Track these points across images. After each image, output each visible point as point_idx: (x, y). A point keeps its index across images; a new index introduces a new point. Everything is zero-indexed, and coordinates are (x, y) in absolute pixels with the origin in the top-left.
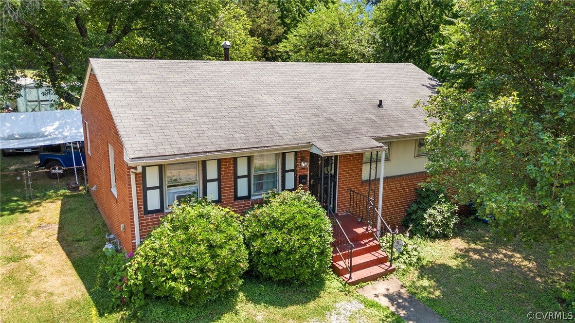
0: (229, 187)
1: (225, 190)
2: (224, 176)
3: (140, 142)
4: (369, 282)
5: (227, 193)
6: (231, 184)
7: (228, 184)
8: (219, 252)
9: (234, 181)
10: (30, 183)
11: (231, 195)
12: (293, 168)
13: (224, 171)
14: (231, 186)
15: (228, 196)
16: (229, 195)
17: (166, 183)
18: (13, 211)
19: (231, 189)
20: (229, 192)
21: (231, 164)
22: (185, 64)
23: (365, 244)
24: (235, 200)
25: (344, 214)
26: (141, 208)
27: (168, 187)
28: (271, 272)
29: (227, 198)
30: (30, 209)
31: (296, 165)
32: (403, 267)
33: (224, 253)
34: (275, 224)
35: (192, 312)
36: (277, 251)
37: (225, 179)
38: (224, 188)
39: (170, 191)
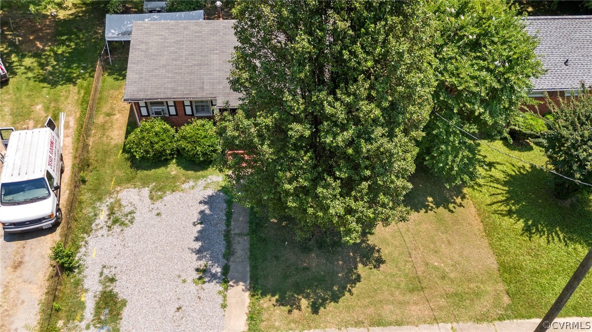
1: (179, 111)
2: (178, 105)
3: (132, 89)
7: (180, 108)
9: (183, 107)
13: (177, 102)
14: (183, 109)
17: (149, 105)
20: (182, 112)
24: (185, 115)
26: (139, 114)
27: (151, 106)
38: (178, 109)
39: (153, 108)
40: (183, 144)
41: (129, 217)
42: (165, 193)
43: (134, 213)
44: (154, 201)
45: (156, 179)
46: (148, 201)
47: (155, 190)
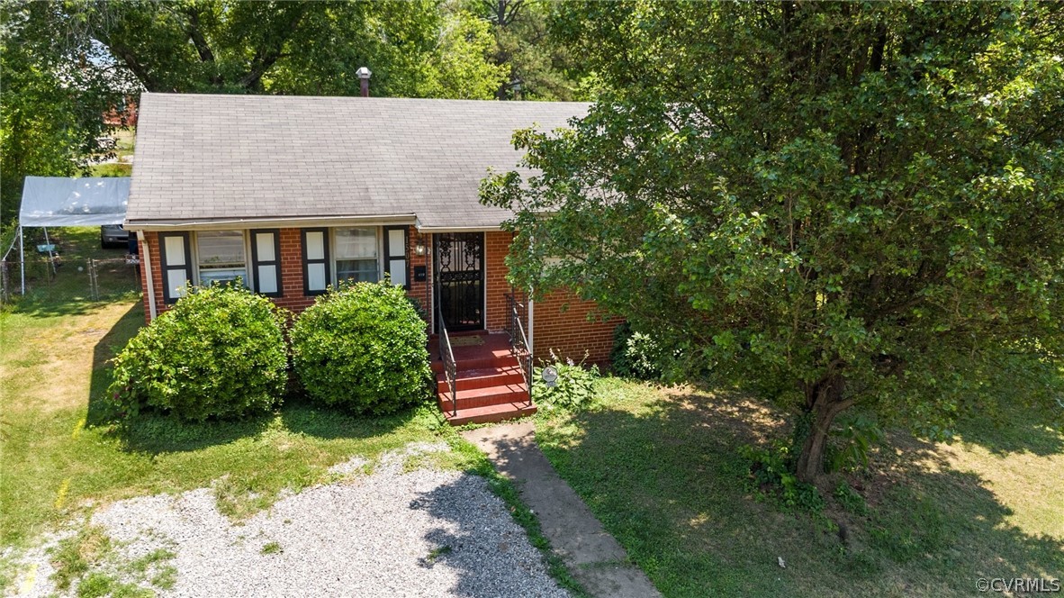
0: (295, 275)
1: (288, 279)
2: (287, 259)
3: (152, 201)
4: (487, 424)
5: (292, 283)
6: (298, 271)
7: (292, 271)
8: (229, 350)
9: (303, 266)
10: (96, 276)
11: (299, 287)
12: (402, 253)
13: (286, 250)
14: (300, 274)
15: (293, 287)
16: (295, 287)
17: (196, 263)
18: (63, 313)
19: (298, 279)
20: (296, 283)
21: (297, 242)
22: (282, 102)
23: (501, 373)
24: (305, 295)
25: (499, 333)
26: (160, 294)
27: (201, 267)
28: (318, 391)
29: (291, 292)
30: (88, 311)
31: (408, 250)
32: (551, 408)
33: (235, 352)
34: (327, 323)
35: (195, 430)
36: (325, 360)
37: (288, 262)
38: (286, 275)
39: (205, 275)
40: (325, 340)
41: (151, 571)
42: (273, 493)
43: (170, 556)
44: (239, 518)
45: (231, 465)
46: (216, 521)
47: (235, 489)
